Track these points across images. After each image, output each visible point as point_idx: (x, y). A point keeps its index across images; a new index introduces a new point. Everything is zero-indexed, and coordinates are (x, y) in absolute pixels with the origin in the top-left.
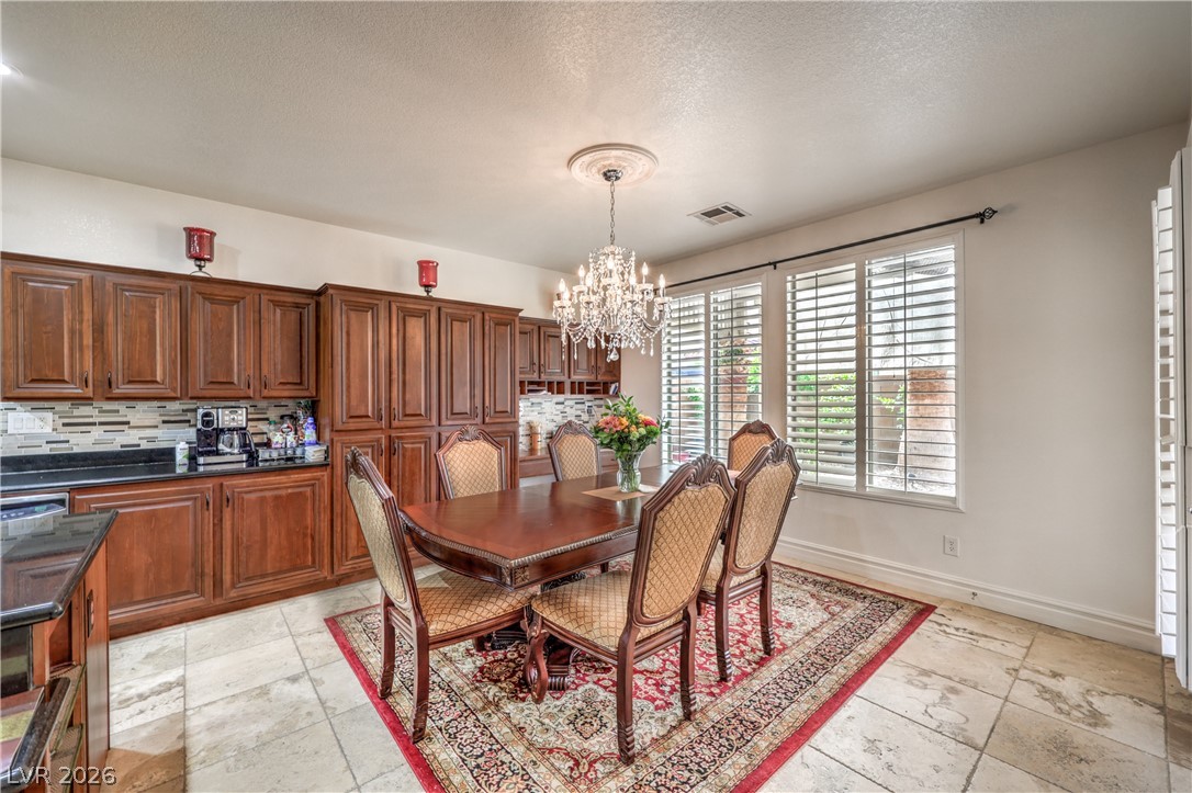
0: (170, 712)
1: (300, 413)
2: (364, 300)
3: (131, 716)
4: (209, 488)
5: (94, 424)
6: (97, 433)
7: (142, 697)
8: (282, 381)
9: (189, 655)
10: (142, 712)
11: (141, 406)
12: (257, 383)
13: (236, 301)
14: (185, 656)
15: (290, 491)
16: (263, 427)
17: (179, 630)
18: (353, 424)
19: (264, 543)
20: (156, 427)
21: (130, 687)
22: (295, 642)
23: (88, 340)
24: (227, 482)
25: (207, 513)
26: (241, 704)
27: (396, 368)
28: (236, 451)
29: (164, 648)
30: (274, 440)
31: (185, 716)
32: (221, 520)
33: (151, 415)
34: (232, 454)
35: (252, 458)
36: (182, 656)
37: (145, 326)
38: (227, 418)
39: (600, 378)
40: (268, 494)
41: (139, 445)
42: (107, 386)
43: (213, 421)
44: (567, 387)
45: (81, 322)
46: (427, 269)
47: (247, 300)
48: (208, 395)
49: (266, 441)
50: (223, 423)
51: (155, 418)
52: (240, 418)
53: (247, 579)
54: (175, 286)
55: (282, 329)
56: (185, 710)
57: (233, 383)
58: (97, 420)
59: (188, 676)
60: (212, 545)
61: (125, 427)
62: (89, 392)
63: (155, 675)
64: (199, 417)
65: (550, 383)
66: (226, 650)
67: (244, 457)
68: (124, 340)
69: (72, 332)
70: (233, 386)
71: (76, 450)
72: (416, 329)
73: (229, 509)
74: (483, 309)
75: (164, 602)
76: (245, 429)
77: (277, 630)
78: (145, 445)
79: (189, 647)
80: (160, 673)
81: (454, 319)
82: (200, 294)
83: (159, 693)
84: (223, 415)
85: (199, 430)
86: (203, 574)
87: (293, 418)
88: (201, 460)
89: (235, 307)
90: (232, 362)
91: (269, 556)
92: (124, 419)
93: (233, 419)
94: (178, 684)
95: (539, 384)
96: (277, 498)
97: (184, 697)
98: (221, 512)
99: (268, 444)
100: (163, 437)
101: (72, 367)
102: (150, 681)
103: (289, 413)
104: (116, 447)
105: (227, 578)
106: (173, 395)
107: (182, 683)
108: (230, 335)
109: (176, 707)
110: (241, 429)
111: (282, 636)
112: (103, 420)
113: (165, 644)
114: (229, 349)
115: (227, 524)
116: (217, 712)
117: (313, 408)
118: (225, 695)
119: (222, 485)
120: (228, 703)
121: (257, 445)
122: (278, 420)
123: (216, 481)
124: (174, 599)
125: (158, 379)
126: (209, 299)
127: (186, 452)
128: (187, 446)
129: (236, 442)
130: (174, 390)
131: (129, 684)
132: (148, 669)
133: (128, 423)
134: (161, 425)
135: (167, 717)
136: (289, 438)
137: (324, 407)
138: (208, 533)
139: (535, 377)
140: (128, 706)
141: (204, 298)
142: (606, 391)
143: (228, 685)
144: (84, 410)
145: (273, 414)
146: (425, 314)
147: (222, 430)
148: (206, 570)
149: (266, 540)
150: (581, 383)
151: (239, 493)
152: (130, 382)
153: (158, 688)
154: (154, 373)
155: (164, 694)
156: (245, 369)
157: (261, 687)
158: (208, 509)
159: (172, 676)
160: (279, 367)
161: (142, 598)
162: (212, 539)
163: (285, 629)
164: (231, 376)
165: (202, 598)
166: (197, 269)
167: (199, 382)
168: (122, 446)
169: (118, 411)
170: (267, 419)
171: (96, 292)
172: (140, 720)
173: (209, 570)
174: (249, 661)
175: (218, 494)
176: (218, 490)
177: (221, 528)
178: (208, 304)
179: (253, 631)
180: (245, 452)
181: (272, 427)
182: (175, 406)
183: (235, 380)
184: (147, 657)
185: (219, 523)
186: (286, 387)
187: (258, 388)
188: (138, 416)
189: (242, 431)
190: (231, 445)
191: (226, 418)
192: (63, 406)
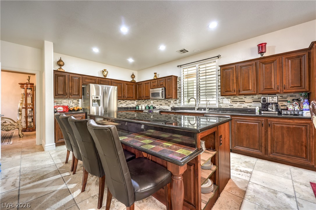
0: (245, 179)
1: (302, 98)
3: (237, 174)
4: (263, 120)
5: (237, 102)
6: (238, 104)
7: (241, 171)
8: (292, 86)
9: (255, 167)
10: (239, 174)
11: (248, 97)
12: (281, 88)
13: (273, 62)
14: (254, 167)
15: (294, 126)
16: (285, 103)
17: (255, 159)
19: (283, 143)
20: (251, 103)
21: (239, 167)
22: (293, 183)
23: (235, 81)
24: (269, 119)
25: (262, 127)
26: (266, 191)
28: (274, 110)
29: (249, 162)
30: (289, 108)
31: (249, 183)
32: (267, 131)
33: (250, 99)
34: (272, 111)
35: (280, 113)
36: (253, 166)
37: (247, 75)
38: (270, 100)
40: (284, 126)
41: (247, 107)
42: (239, 92)
43: (265, 101)
45: (234, 77)
47: (277, 60)
48: (264, 93)
49: (286, 108)
50: (269, 101)
51: (251, 100)
52: (275, 100)
53: (277, 153)
54: (254, 63)
55: (291, 67)
56: (249, 181)
57: (272, 88)
58: (238, 101)
59: (253, 172)
60: (264, 138)
61: (244, 103)
62: (235, 93)
63: (245, 167)
64: (262, 100)
66: (266, 172)
67: (277, 113)
68: (242, 80)
69: (232, 80)
70: (272, 89)
71: (234, 107)
73: (270, 128)
75: (251, 149)
76: (277, 103)
77: (286, 175)
78: (249, 107)
79: (256, 165)
80: (246, 167)
82: (261, 63)
83: (245, 172)
84: (269, 99)
85: (262, 103)
86: (261, 146)
87: (298, 100)
88: (262, 112)
89: (273, 64)
90: (272, 82)
91: (285, 148)
92: (244, 101)
93: (273, 100)
94: (250, 173)
96: (288, 128)
97: (250, 177)
98: (267, 128)
99: (287, 109)
100: (253, 105)
101: (232, 88)
102: (244, 168)
103: (297, 98)
104: (242, 107)
105: (269, 150)
106: (254, 93)
107: (251, 173)
108: (271, 73)
109: (247, 179)
110: (276, 103)
111: (287, 178)
112: (240, 101)
113: (250, 161)
114: (271, 78)
115: (269, 133)
116: (258, 188)
117: (308, 96)
118: (261, 185)
119: (267, 120)
120: (262, 188)
121: (282, 109)
122: (291, 101)
123: (266, 118)
124: (254, 150)
125: (250, 89)
126: (264, 63)
127: (258, 110)
128: (259, 108)
129: (274, 108)
130: (254, 92)
131: (239, 166)
132: (244, 165)
133: (245, 101)
134: (252, 102)
135: (245, 180)
136: (296, 107)
137: (313, 95)
138: (263, 134)
140: (237, 171)
141: (263, 64)
143: (263, 182)
144: (235, 98)
145: (289, 99)
147: (269, 104)
148: (262, 145)
149: (284, 142)
151: (273, 123)
152: (244, 90)
153: (245, 171)
154: (249, 88)
155: (246, 173)
156: (277, 84)
157: (274, 190)
158: (263, 127)
159: (250, 170)
160: (290, 81)
161: (245, 146)
162: (264, 136)
163: (290, 176)
164: (272, 86)
165: (261, 153)
166: (261, 56)
167: (261, 89)
168: (243, 107)
169: (242, 98)
170: (287, 101)
171: (236, 69)
172: (238, 176)
173: (263, 145)
174: (273, 179)
175: (266, 123)
176: (266, 121)
177: (267, 134)
178: (264, 65)
179: (277, 171)
180: (277, 111)
181: (289, 104)
182: (256, 97)
183: (273, 87)
184: (245, 162)
185: (266, 132)
186: (293, 88)
187: (282, 89)
188: (247, 100)
189: (276, 104)
190: (272, 109)
192: (232, 97)
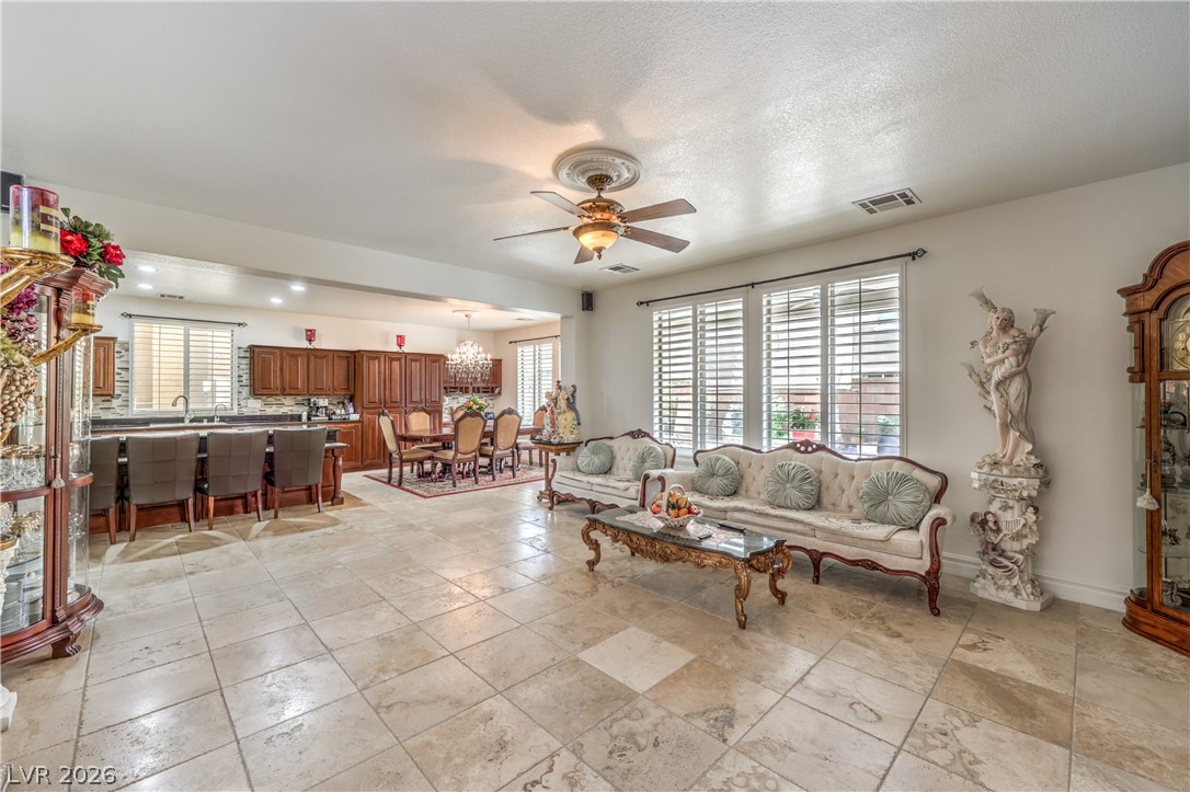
1: (346, 401)
2: (374, 355)
5: (272, 405)
6: (274, 407)
8: (340, 387)
11: (288, 398)
12: (332, 389)
13: (326, 357)
16: (332, 407)
18: (371, 405)
20: (294, 406)
23: (279, 374)
27: (388, 380)
28: (324, 415)
30: (337, 412)
34: (322, 417)
35: (330, 418)
37: (296, 368)
38: (320, 403)
39: (489, 385)
41: (289, 412)
42: (283, 390)
43: (317, 404)
44: (471, 390)
45: (277, 368)
46: (401, 340)
47: (329, 356)
48: (314, 394)
49: (334, 412)
51: (292, 403)
52: (326, 403)
54: (305, 353)
55: (341, 367)
58: (274, 403)
61: (283, 406)
62: (278, 392)
64: (311, 402)
65: (461, 388)
67: (327, 418)
68: (289, 373)
69: (273, 371)
70: (324, 390)
71: (268, 414)
72: (396, 365)
74: (426, 355)
76: (327, 407)
78: (291, 412)
81: (412, 360)
82: (310, 355)
85: (311, 407)
87: (344, 404)
88: (312, 418)
89: (325, 359)
90: (323, 380)
95: (456, 388)
99: (334, 414)
100: (296, 410)
101: (273, 383)
103: (343, 402)
104: (279, 413)
106: (294, 393)
108: (323, 370)
112: (276, 403)
114: (323, 376)
117: (352, 399)
121: (331, 413)
122: (338, 404)
125: (298, 387)
126: (316, 357)
127: (306, 415)
128: (306, 413)
129: (324, 412)
130: (302, 391)
133: (283, 404)
134: (296, 405)
136: (343, 411)
137: (357, 398)
139: (453, 385)
141: (314, 357)
142: (493, 391)
144: (270, 399)
145: (336, 402)
146: (399, 359)
147: (319, 408)
150: (478, 388)
152: (289, 389)
154: (297, 385)
156: (328, 383)
160: (340, 382)
164: (323, 386)
166: (310, 345)
167: (312, 388)
168: (281, 413)
169: (280, 400)
170: (333, 404)
178: (315, 359)
180: (327, 416)
181: (336, 407)
182: (300, 398)
183: (324, 388)
186: (341, 389)
187: (332, 391)
188: (287, 402)
190: (322, 413)
191: (323, 402)
192: (264, 398)
